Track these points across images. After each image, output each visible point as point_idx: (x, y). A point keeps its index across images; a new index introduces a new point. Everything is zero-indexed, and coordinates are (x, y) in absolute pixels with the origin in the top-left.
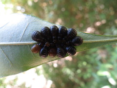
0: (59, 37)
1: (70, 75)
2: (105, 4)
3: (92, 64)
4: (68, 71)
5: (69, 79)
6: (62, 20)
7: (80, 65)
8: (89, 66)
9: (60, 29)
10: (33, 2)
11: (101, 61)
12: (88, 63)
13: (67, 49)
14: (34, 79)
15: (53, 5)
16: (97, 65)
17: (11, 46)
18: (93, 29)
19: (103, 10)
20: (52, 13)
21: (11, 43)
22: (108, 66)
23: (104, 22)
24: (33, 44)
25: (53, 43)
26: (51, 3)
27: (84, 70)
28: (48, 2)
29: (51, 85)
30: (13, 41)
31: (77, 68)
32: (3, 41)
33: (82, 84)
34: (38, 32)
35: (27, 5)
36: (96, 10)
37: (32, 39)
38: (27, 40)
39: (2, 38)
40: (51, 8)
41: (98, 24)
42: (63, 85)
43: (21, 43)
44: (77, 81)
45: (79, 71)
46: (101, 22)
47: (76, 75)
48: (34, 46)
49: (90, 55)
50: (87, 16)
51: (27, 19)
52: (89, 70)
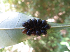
0: (37, 25)
1: (44, 44)
2: (64, 2)
3: (57, 38)
4: (43, 42)
5: (43, 47)
6: (39, 12)
7: (50, 39)
8: (55, 39)
9: (38, 21)
10: (21, 2)
11: (63, 36)
12: (54, 37)
13: (42, 31)
14: (22, 47)
15: (33, 3)
16: (60, 39)
17: (11, 30)
18: (57, 17)
19: (64, 5)
20: (32, 8)
21: (11, 28)
22: (67, 39)
23: (64, 12)
24: (23, 29)
25: (34, 28)
26: (32, 2)
27: (52, 41)
28: (30, 2)
29: (33, 50)
30: (12, 27)
31: (48, 41)
32: (7, 27)
33: (51, 50)
34: (26, 22)
35: (18, 3)
36: (59, 5)
37: (22, 26)
38: (20, 26)
39: (6, 26)
40: (32, 5)
41: (60, 14)
42: (40, 50)
43: (16, 28)
44: (48, 48)
45: (49, 42)
46: (63, 13)
47: (47, 44)
48: (24, 30)
49: (56, 33)
50: (54, 9)
51: (20, 15)
52: (55, 42)
